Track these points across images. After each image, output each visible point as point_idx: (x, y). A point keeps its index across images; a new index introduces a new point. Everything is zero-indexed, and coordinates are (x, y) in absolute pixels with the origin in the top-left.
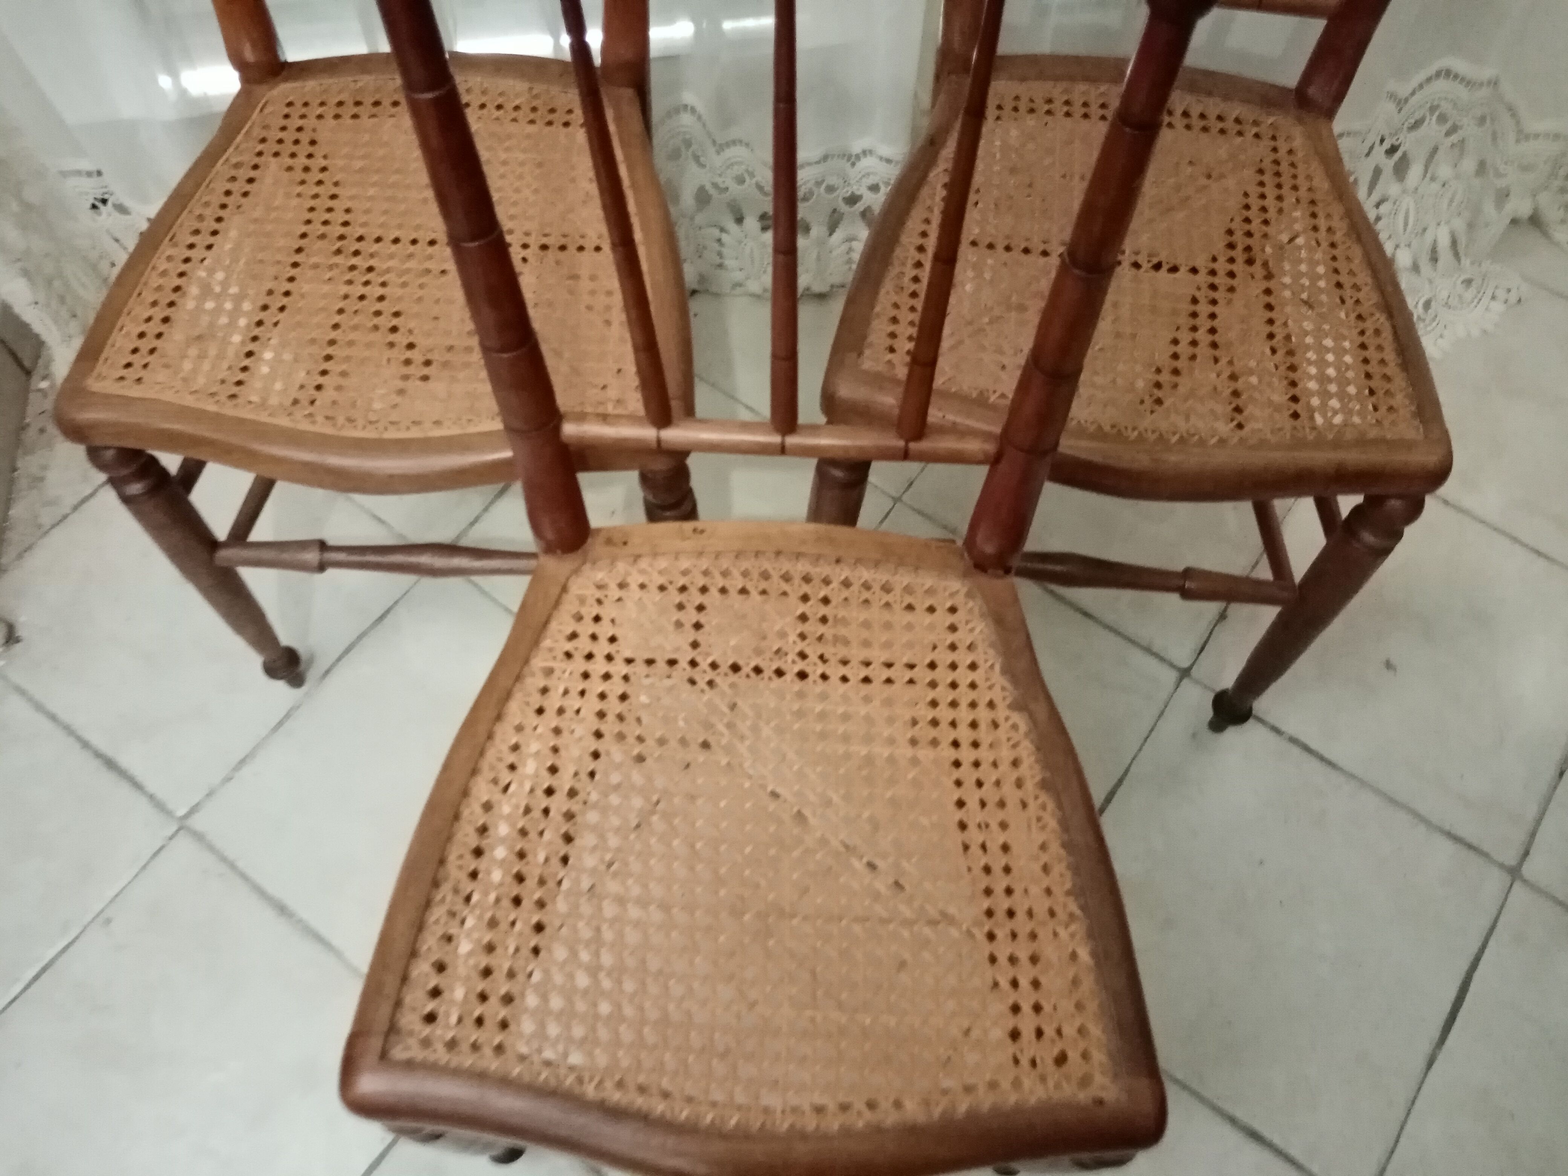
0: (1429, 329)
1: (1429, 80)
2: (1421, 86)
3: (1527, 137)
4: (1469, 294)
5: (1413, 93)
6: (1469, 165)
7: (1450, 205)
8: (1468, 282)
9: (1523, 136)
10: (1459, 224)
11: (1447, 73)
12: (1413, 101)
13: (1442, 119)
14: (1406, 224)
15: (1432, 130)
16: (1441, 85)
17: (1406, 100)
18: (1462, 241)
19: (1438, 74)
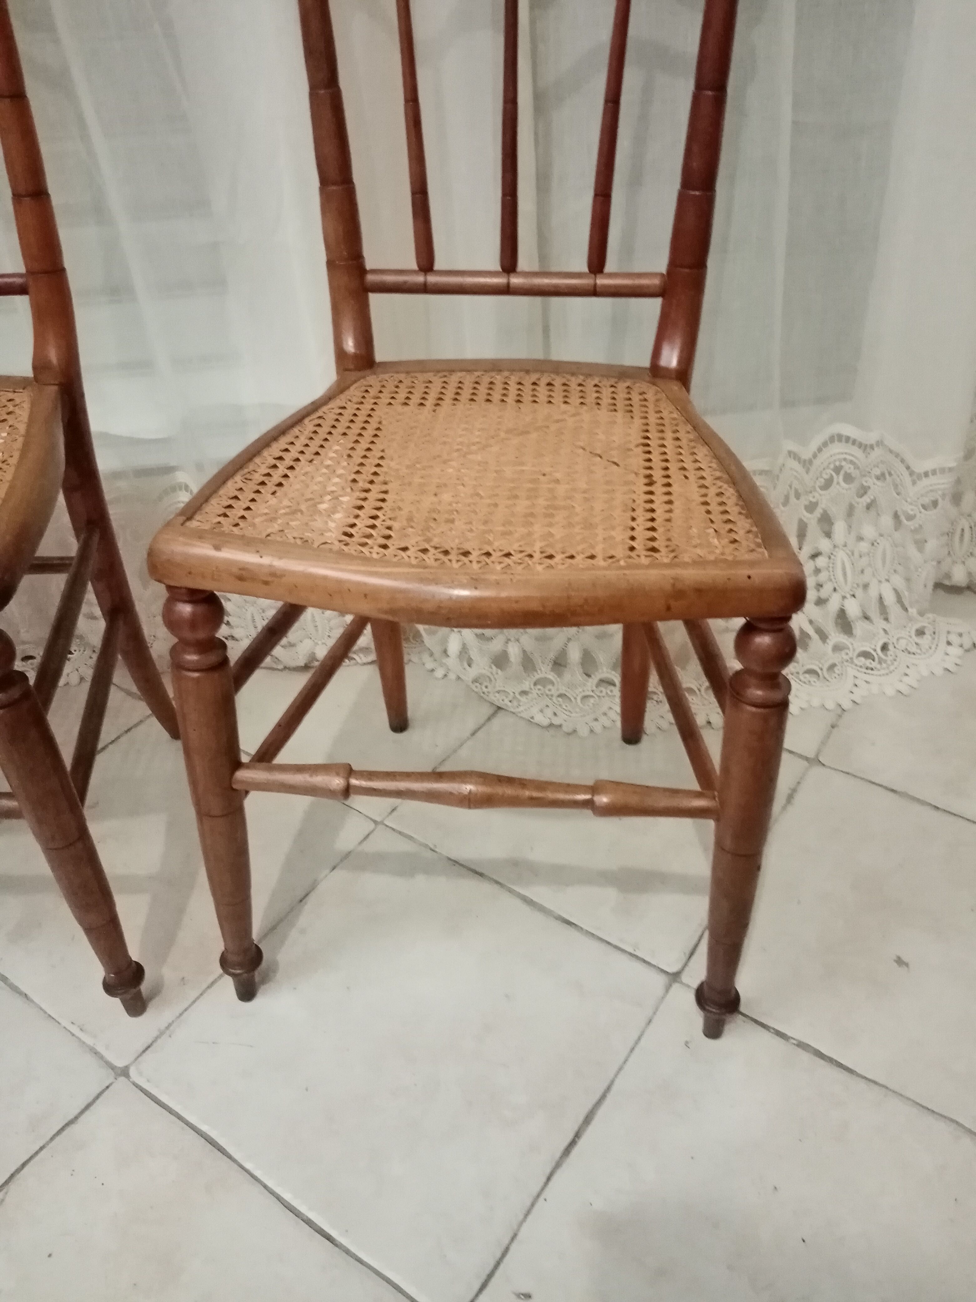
0: (892, 668)
1: (825, 444)
2: (820, 450)
3: (919, 477)
4: (925, 641)
5: (815, 456)
6: (887, 521)
7: (884, 562)
8: (920, 633)
9: (915, 477)
10: (898, 581)
11: (840, 438)
12: (817, 462)
13: (848, 478)
14: (845, 574)
15: (840, 487)
16: (837, 449)
17: (810, 462)
18: (906, 594)
19: (832, 439)
